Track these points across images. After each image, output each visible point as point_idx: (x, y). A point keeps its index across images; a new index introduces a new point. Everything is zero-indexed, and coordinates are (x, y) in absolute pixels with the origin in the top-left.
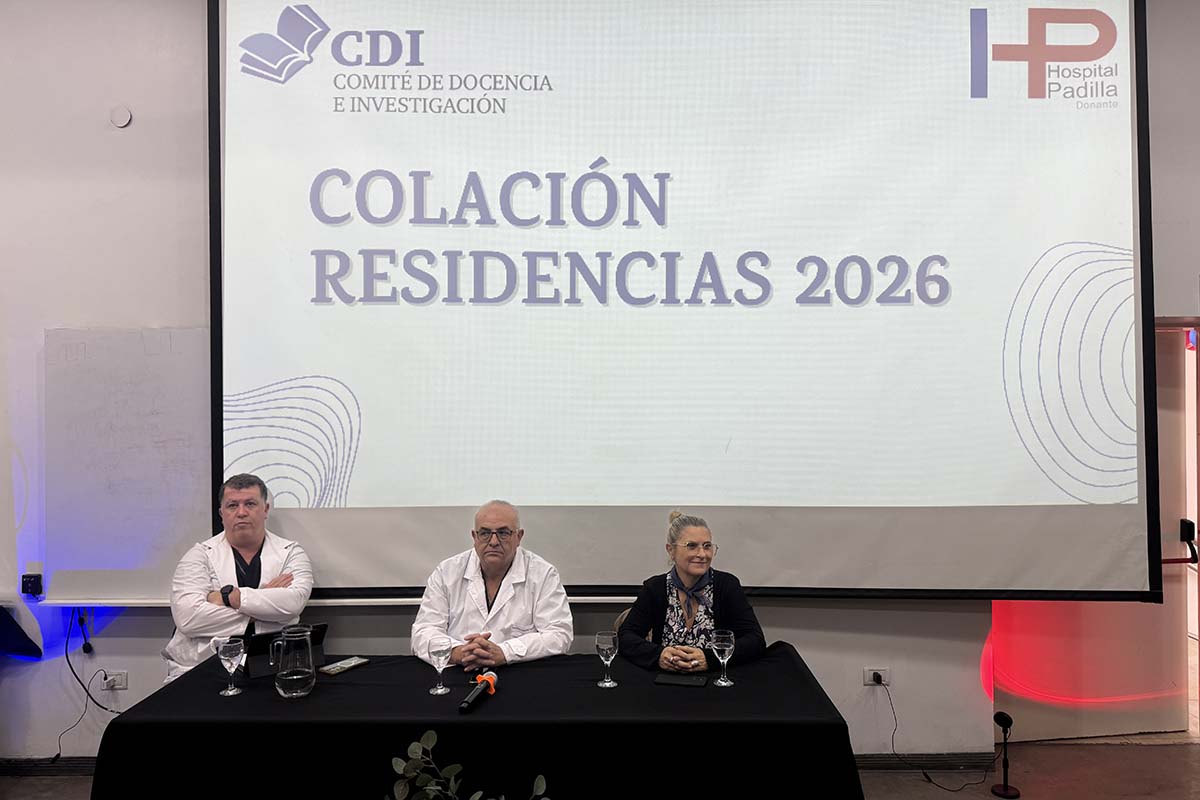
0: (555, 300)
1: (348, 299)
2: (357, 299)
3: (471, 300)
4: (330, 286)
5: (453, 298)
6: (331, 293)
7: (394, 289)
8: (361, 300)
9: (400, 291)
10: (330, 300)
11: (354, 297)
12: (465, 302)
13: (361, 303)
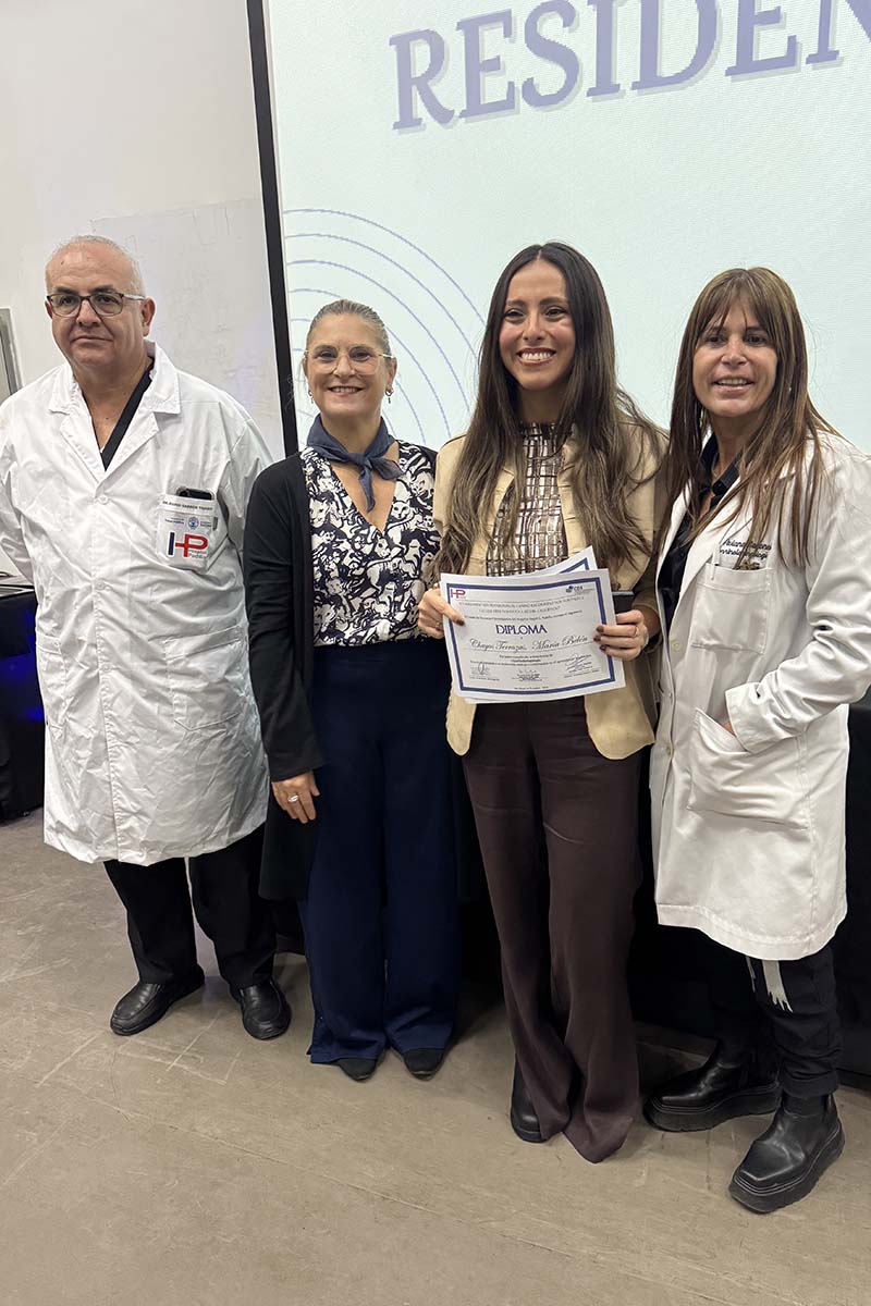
0: (788, 60)
1: (443, 116)
2: (457, 113)
3: (635, 86)
4: (419, 97)
5: (605, 86)
6: (420, 110)
7: (511, 85)
8: (463, 115)
9: (521, 88)
10: (418, 122)
11: (453, 111)
12: (624, 91)
13: (463, 119)
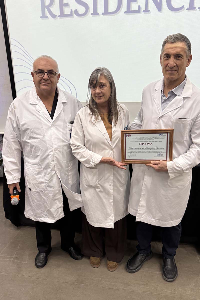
1: (54, 16)
2: (57, 16)
3: (103, 14)
4: (47, 11)
5: (95, 13)
6: (47, 14)
7: (71, 10)
8: (59, 16)
9: (74, 11)
10: (47, 17)
11: (56, 15)
12: (100, 15)
13: (59, 18)
